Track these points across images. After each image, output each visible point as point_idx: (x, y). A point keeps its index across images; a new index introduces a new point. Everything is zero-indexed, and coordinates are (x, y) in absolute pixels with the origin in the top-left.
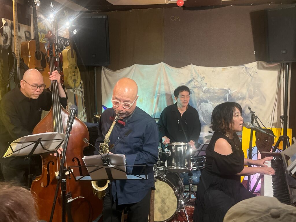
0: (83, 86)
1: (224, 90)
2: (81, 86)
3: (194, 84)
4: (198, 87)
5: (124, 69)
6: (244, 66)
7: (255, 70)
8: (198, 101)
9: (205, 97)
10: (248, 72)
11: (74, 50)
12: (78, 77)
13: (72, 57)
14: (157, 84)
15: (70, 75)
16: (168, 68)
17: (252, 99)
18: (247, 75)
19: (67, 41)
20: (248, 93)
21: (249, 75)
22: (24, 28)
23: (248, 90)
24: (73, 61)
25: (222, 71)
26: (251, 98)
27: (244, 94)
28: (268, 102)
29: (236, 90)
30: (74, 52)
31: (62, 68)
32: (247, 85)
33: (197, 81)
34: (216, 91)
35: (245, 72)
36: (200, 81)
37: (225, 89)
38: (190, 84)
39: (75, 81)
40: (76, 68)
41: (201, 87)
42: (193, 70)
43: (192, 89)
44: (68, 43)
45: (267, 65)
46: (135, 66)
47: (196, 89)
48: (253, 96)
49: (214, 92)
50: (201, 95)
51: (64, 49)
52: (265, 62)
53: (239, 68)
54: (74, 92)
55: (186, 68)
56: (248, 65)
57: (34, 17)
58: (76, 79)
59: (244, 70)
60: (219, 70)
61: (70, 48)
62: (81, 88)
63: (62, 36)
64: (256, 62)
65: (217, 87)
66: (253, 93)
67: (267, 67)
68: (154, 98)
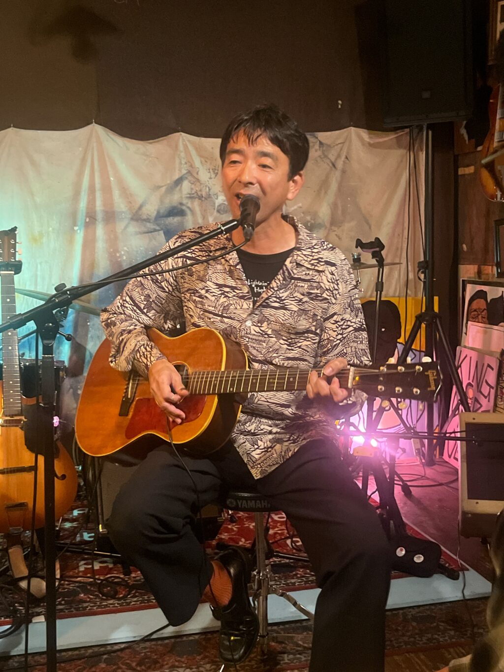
4: (201, 197)
6: (317, 137)
10: (326, 157)
18: (326, 165)
20: (329, 212)
21: (330, 164)
23: (329, 205)
26: (336, 226)
27: (321, 214)
29: (300, 205)
33: (199, 180)
36: (206, 179)
41: (209, 196)
43: (185, 202)
45: (370, 137)
46: (10, 134)
47: (197, 202)
48: (342, 218)
50: (211, 219)
52: (367, 132)
59: (316, 150)
66: (340, 213)
67: (372, 143)
68: (77, 230)
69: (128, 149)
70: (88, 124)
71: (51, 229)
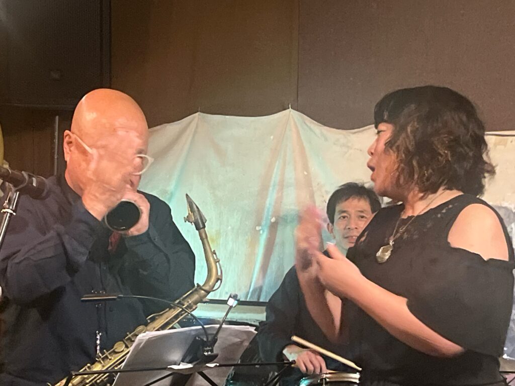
5: (158, 127)
14: (272, 183)
16: (311, 129)
46: (196, 119)
68: (260, 230)
69: (326, 139)
70: (285, 109)
71: (230, 227)
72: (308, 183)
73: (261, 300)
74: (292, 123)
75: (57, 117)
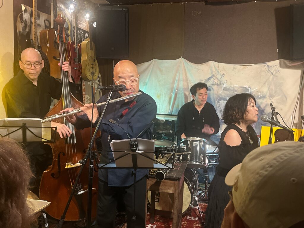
0: (101, 79)
1: (244, 89)
2: (99, 80)
3: (214, 81)
4: (217, 84)
5: (143, 63)
6: (266, 64)
7: (278, 69)
8: (217, 99)
9: (224, 94)
10: (269, 71)
11: (93, 42)
12: (96, 70)
13: (91, 50)
14: (176, 80)
15: (88, 67)
16: (188, 64)
17: (273, 98)
18: (269, 74)
19: (87, 34)
20: (269, 92)
21: (271, 74)
22: (43, 17)
23: (269, 89)
24: (92, 53)
25: (243, 68)
26: (271, 98)
27: (265, 93)
28: (289, 102)
29: (257, 89)
30: (94, 45)
31: (81, 60)
32: (268, 84)
33: (217, 78)
34: (236, 89)
35: (267, 71)
36: (220, 78)
37: (245, 87)
38: (209, 81)
39: (93, 73)
40: (94, 61)
41: (220, 84)
42: (213, 67)
43: (211, 86)
44: (88, 36)
45: (290, 63)
46: (154, 61)
47: (216, 86)
48: (274, 95)
49: (234, 90)
50: (220, 92)
51: (83, 40)
52: (288, 61)
53: (261, 66)
54: (92, 85)
55: (206, 64)
56: (270, 63)
57: (54, 6)
58: (94, 72)
59: (265, 68)
60: (239, 67)
61: (89, 41)
62: (99, 81)
63: (82, 28)
64: (279, 60)
65: (237, 85)
66: (274, 92)
67: (290, 66)
68: (172, 94)
69: (192, 67)
70: (180, 58)
71: (164, 93)
72: (187, 80)
73: (173, 114)
74: (182, 62)
75: (114, 61)
